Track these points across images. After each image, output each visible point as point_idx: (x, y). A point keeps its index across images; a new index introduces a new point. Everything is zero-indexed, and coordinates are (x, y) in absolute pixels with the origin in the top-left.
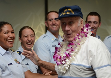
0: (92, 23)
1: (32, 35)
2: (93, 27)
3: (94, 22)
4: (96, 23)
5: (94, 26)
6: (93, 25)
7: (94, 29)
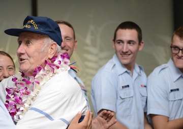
0: (125, 44)
1: (10, 67)
2: (127, 50)
3: (129, 42)
4: (133, 44)
5: (129, 50)
6: (127, 48)
7: (129, 55)
